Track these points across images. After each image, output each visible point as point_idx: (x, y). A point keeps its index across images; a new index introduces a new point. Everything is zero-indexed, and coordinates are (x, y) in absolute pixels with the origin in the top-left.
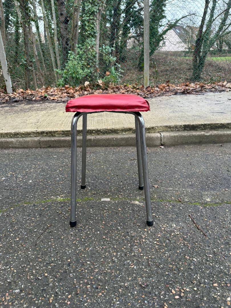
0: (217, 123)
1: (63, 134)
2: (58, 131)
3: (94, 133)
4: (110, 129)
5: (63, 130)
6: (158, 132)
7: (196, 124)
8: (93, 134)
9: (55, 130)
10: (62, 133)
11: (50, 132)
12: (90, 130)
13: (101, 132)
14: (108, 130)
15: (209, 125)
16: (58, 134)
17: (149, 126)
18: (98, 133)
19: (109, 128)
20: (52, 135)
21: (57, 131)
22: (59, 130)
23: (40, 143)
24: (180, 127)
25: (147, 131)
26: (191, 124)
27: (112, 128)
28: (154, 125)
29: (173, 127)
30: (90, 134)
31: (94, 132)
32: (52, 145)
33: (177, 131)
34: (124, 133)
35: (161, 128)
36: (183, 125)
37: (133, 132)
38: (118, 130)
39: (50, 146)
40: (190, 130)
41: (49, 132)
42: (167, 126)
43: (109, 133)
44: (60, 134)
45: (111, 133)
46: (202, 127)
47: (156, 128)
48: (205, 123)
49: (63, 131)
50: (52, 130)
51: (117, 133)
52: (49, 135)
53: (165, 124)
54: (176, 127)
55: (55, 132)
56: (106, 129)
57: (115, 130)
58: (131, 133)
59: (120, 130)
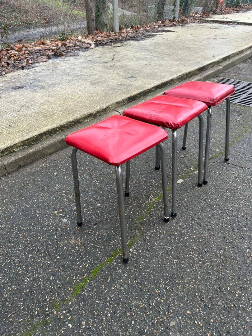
0: (146, 89)
1: (23, 146)
2: (17, 144)
3: (58, 131)
4: (73, 121)
5: (23, 140)
6: (113, 110)
7: (135, 94)
8: (57, 133)
9: (12, 145)
10: (22, 144)
11: (7, 149)
12: (53, 129)
13: (65, 127)
14: (71, 122)
15: (142, 92)
16: (17, 147)
17: (105, 107)
18: (62, 129)
19: (71, 120)
20: (10, 151)
21: (15, 145)
22: (17, 142)
23: (5, 168)
24: (126, 101)
25: (105, 112)
26: (132, 95)
27: (75, 119)
28: (108, 105)
29: (121, 102)
30: (55, 133)
31: (58, 129)
32: (21, 164)
33: (125, 104)
34: (87, 121)
35: (113, 105)
36: (128, 98)
37: (93, 117)
38: (80, 119)
39: (20, 166)
40: (133, 101)
41: (5, 149)
42: (117, 102)
43: (73, 125)
44: (19, 147)
45: (74, 125)
46: (139, 95)
47: (110, 106)
48: (140, 92)
49: (22, 142)
50: (9, 146)
51: (80, 123)
52: (5, 154)
53: (116, 101)
54: (123, 101)
55: (12, 147)
56: (69, 122)
57: (77, 120)
58: (92, 119)
59: (82, 119)
